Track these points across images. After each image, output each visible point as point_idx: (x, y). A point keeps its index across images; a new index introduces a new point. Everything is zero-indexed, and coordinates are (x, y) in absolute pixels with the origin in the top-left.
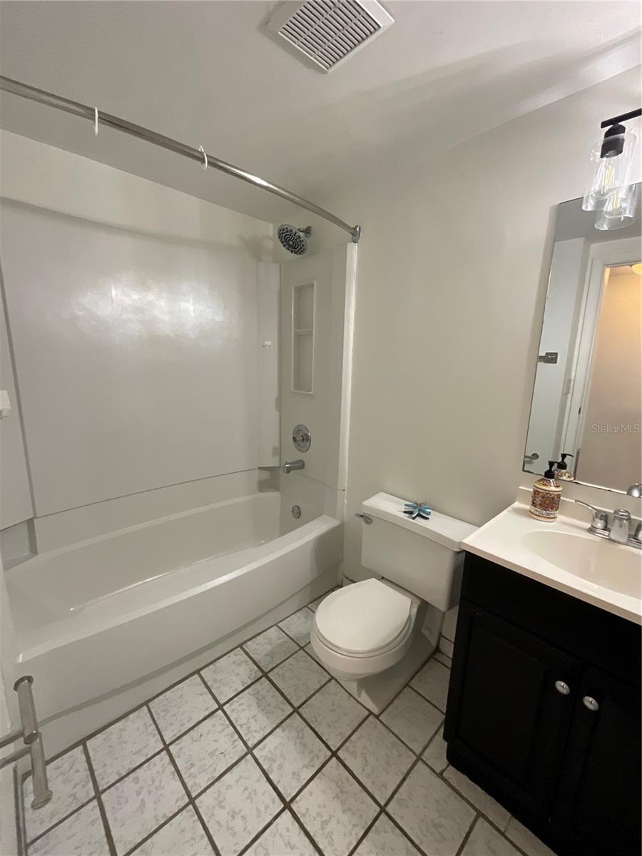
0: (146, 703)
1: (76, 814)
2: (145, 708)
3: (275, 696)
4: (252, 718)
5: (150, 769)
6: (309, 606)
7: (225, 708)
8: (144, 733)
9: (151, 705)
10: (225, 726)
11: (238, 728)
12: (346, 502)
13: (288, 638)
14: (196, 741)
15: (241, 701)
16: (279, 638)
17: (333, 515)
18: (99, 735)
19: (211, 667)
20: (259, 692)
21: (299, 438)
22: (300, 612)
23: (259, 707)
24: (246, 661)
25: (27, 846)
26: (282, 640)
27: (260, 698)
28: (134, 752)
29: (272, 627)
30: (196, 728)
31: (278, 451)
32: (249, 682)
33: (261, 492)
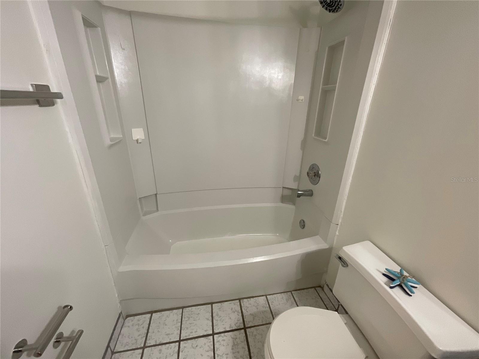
0: (183, 308)
1: (132, 351)
2: (181, 310)
3: (245, 348)
4: (226, 354)
5: (168, 349)
6: (293, 292)
7: (215, 336)
8: (175, 325)
9: (185, 310)
10: (210, 349)
11: (216, 355)
12: (337, 233)
13: (269, 310)
14: (193, 348)
15: (225, 338)
16: (263, 307)
17: (325, 239)
18: (158, 313)
19: (219, 304)
20: (237, 338)
21: (312, 174)
22: (285, 294)
23: (232, 349)
24: (238, 312)
25: (113, 353)
26: (264, 309)
27: (236, 343)
28: (167, 333)
29: (263, 296)
30: (196, 339)
31: (298, 179)
32: (234, 328)
33: (282, 202)
